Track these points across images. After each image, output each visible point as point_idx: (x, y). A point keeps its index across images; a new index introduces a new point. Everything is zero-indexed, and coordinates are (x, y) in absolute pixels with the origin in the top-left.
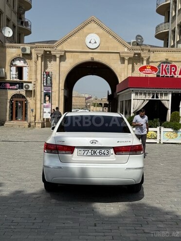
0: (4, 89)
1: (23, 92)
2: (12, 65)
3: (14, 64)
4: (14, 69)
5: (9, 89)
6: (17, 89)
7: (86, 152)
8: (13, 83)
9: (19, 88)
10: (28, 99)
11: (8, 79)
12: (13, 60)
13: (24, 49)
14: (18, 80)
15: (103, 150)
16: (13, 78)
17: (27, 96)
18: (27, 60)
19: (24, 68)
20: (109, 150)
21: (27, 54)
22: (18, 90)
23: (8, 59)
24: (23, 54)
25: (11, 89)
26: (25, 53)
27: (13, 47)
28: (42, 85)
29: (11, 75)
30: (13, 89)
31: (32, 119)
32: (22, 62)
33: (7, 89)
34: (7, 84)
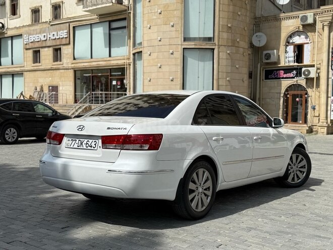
0: (276, 78)
1: (302, 81)
2: (288, 43)
3: (291, 41)
4: (291, 49)
5: (283, 78)
6: (293, 78)
7: (74, 142)
8: (288, 70)
9: (297, 76)
10: (309, 91)
11: (282, 64)
12: (290, 37)
13: (304, 18)
14: (296, 64)
15: (91, 141)
16: (289, 62)
17: (308, 87)
18: (309, 34)
19: (305, 46)
20: (97, 141)
21: (309, 25)
22: (295, 79)
23: (284, 35)
24: (304, 26)
25: (286, 78)
26: (306, 23)
27: (290, 18)
28: (330, 67)
29: (287, 58)
30: (288, 78)
31: (314, 122)
32: (303, 37)
33: (280, 78)
34: (281, 71)
